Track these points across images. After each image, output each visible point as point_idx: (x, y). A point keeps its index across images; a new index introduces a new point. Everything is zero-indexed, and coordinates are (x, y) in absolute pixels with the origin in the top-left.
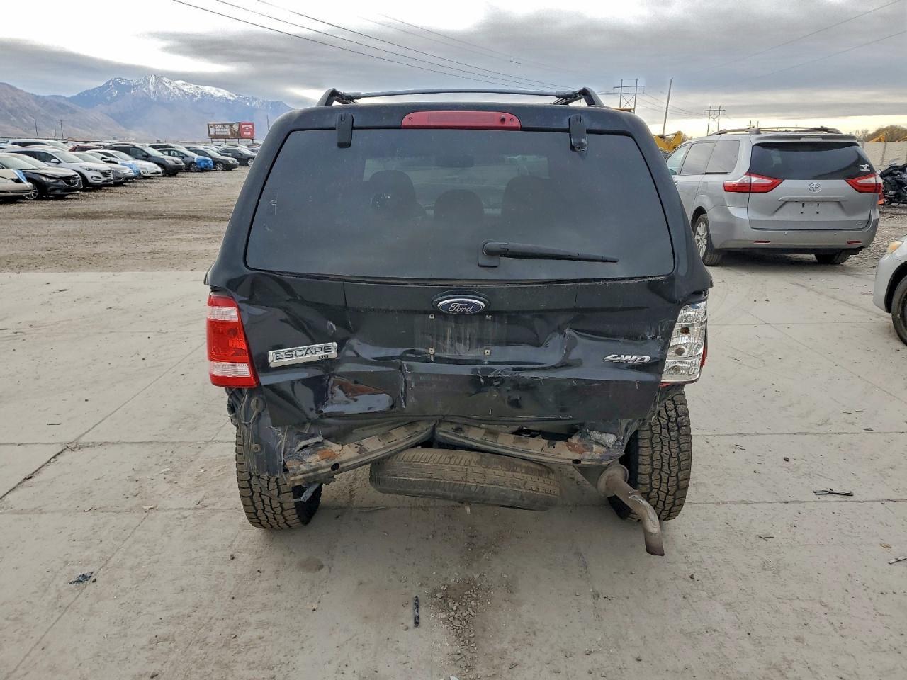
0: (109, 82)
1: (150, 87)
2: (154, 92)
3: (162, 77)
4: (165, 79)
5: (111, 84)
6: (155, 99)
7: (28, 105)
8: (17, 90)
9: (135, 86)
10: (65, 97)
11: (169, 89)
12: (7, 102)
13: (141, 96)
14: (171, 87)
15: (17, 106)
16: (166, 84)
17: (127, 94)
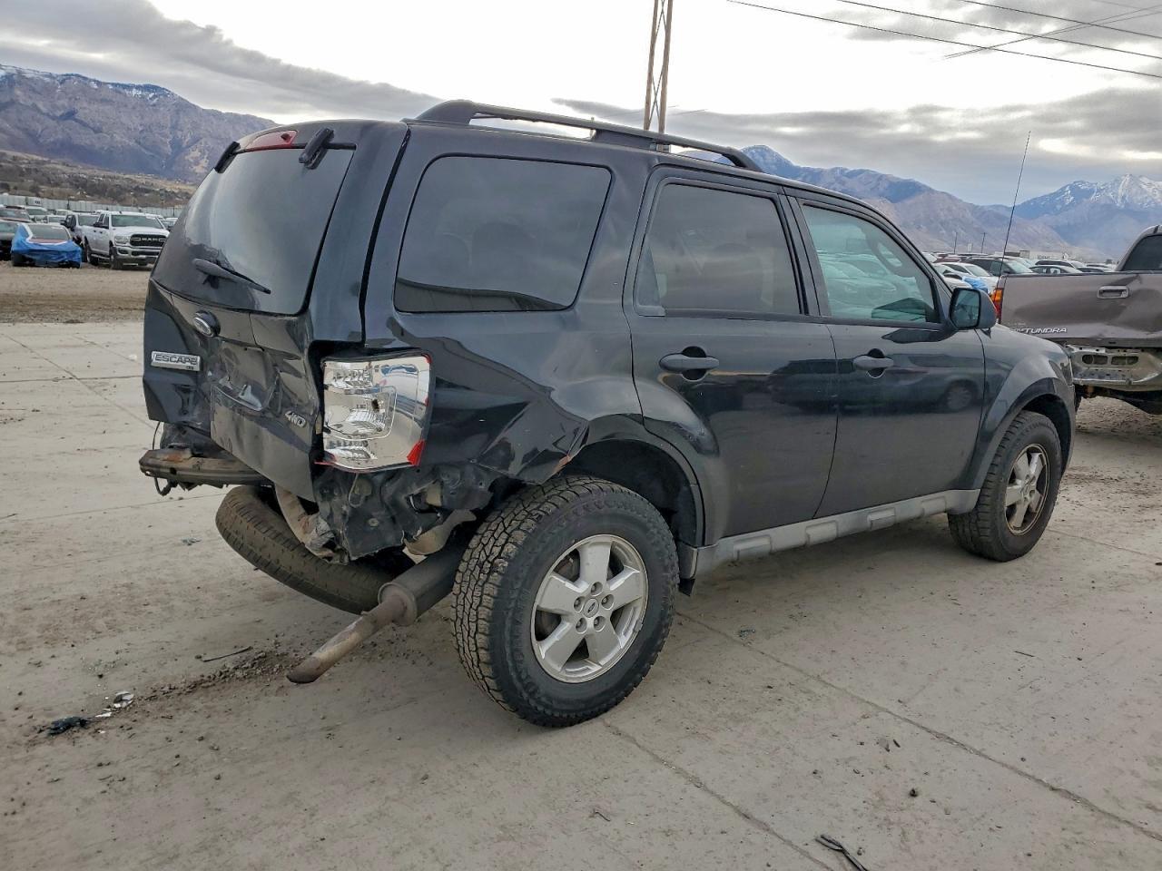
0: (1065, 187)
1: (1120, 191)
2: (1123, 198)
3: (1141, 176)
4: (1146, 180)
5: (1067, 189)
6: (1123, 206)
7: (963, 217)
8: (956, 199)
9: (1099, 191)
10: (1006, 207)
11: (1146, 192)
12: (942, 213)
13: (1103, 203)
14: (1150, 190)
15: (951, 218)
16: (1144, 187)
17: (1085, 200)
